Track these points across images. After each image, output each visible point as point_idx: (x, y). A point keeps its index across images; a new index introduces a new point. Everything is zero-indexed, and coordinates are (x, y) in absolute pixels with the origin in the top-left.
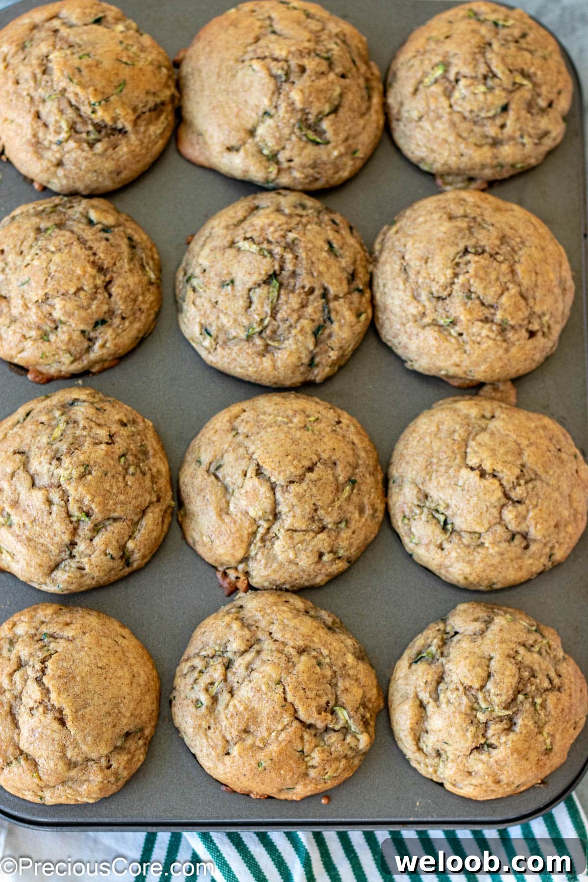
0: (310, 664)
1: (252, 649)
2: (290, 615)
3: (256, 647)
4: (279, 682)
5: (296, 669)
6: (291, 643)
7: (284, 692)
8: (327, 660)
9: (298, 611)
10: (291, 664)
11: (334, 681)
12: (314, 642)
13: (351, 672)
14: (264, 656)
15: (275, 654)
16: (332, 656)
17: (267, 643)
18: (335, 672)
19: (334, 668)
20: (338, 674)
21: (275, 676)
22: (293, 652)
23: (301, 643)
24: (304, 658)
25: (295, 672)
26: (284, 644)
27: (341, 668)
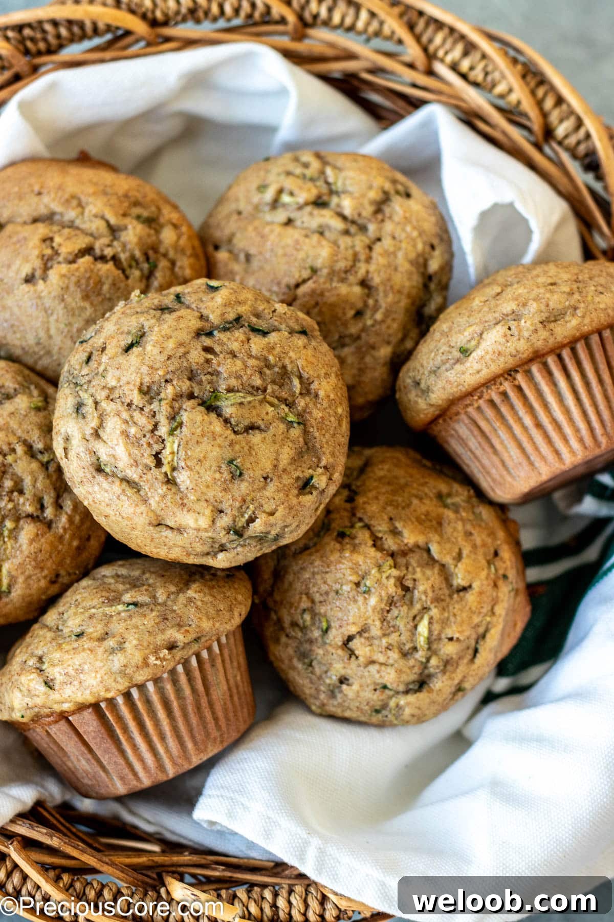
0: (353, 299)
1: (349, 224)
2: (412, 255)
3: (353, 229)
4: (314, 271)
5: (340, 285)
6: (372, 267)
7: (305, 281)
8: (369, 322)
9: (425, 265)
10: (343, 275)
11: (347, 340)
12: (386, 296)
13: (368, 359)
14: (345, 241)
15: (350, 252)
16: (378, 327)
17: (364, 238)
18: (358, 337)
19: (363, 335)
20: (359, 343)
21: (319, 263)
22: (361, 272)
23: (376, 280)
24: (357, 290)
25: (334, 284)
26: (368, 260)
27: (367, 343)
